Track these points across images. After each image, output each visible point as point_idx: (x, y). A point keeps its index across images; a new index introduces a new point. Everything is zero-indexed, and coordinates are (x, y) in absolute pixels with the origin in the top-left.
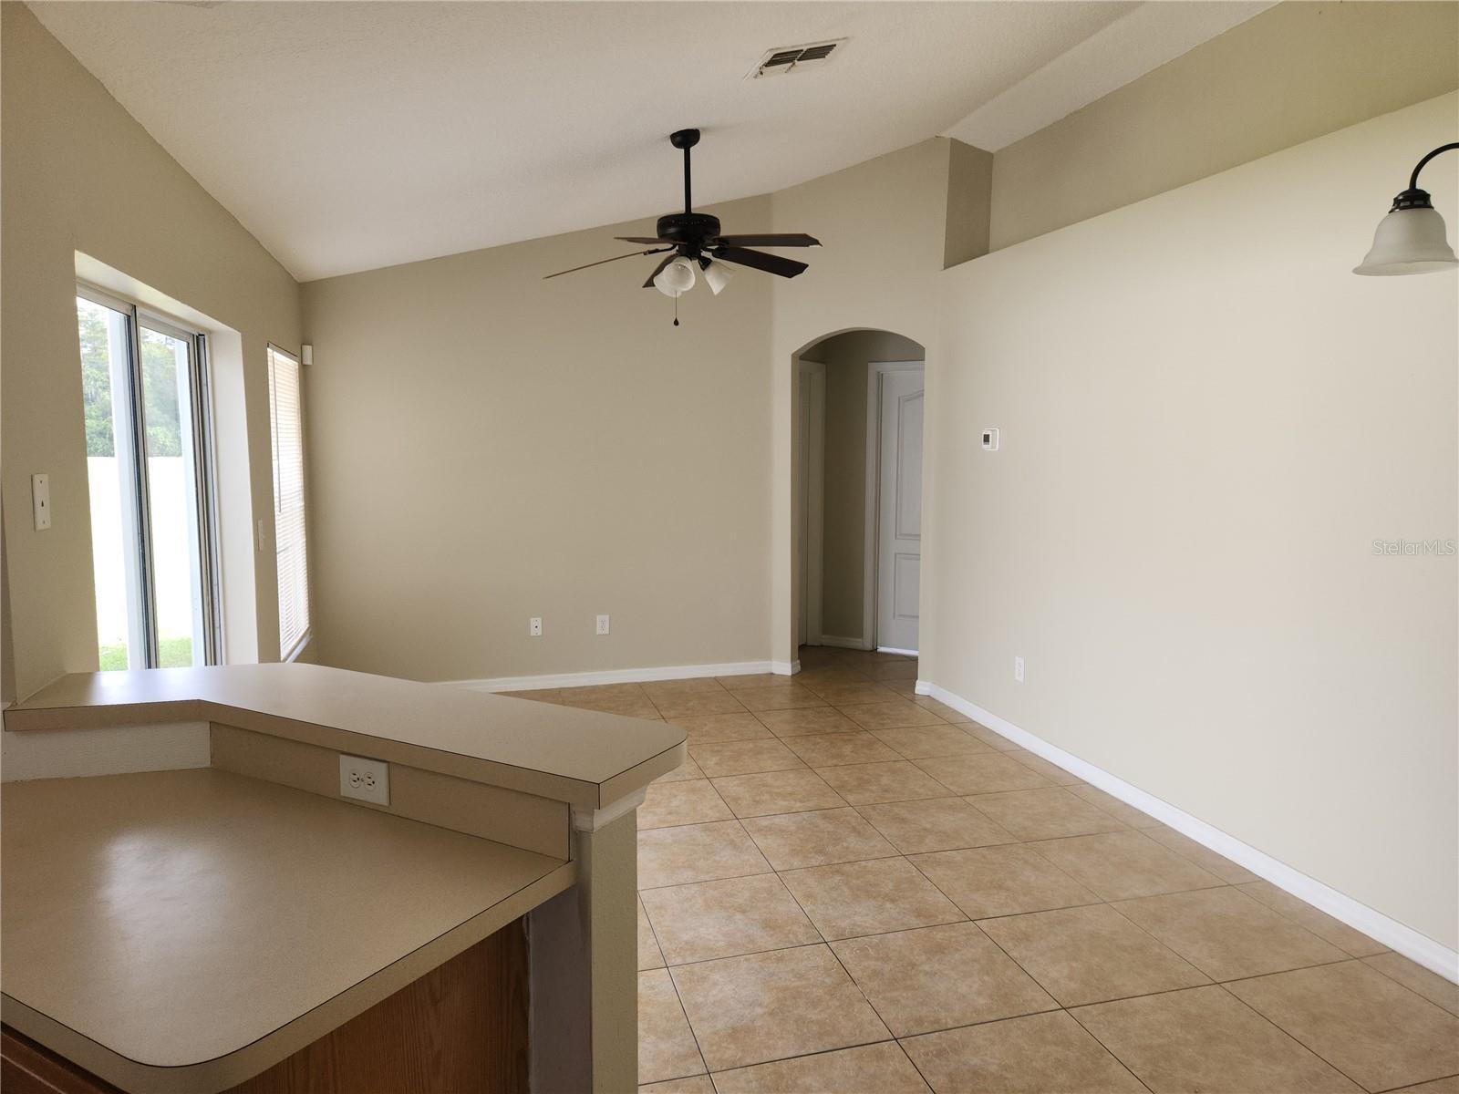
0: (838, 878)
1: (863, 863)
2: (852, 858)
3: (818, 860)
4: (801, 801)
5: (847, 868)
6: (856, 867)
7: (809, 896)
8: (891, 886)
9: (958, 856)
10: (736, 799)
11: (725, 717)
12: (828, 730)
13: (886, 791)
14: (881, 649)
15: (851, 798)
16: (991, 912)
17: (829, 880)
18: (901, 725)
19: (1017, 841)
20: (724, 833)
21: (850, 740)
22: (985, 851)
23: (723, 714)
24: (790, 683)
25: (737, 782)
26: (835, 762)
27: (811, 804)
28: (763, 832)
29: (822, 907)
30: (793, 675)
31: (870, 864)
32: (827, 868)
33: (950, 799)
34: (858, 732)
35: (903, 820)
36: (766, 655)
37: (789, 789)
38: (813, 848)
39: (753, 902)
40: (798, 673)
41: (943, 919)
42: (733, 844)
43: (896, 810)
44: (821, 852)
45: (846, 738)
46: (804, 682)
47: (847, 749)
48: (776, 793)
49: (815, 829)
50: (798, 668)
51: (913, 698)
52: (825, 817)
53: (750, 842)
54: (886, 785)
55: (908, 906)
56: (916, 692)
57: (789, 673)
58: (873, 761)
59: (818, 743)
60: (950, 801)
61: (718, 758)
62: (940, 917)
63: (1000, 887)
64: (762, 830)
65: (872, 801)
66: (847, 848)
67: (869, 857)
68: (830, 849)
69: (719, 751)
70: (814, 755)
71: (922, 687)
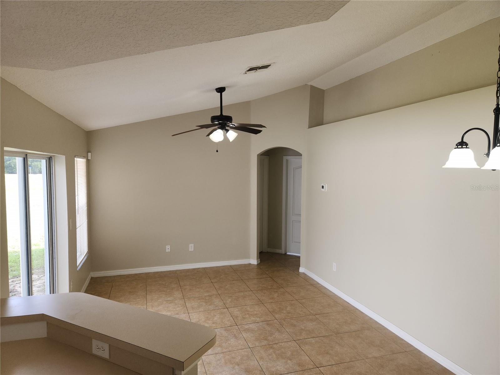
0: (271, 350)
1: (280, 344)
2: (277, 342)
3: (265, 343)
4: (259, 318)
5: (275, 346)
6: (278, 345)
7: (261, 358)
8: (290, 353)
9: (313, 340)
10: (237, 317)
11: (234, 282)
12: (269, 287)
13: (289, 313)
14: (288, 253)
15: (277, 316)
16: (325, 364)
17: (269, 351)
18: (294, 285)
19: (334, 334)
20: (232, 332)
21: (277, 292)
22: (322, 338)
23: (233, 281)
24: (256, 268)
25: (237, 310)
26: (271, 301)
27: (262, 319)
28: (246, 331)
29: (266, 363)
30: (257, 264)
31: (283, 344)
32: (268, 346)
33: (311, 316)
34: (280, 288)
35: (295, 326)
36: (248, 257)
37: (255, 312)
38: (263, 338)
39: (242, 361)
40: (259, 264)
41: (308, 367)
42: (235, 337)
43: (292, 321)
44: (266, 339)
45: (275, 290)
46: (261, 267)
47: (276, 295)
48: (251, 315)
49: (264, 329)
50: (259, 262)
51: (298, 274)
52: (268, 324)
53: (241, 335)
54: (289, 311)
55: (296, 362)
56: (300, 271)
57: (256, 264)
58: (284, 300)
59: (266, 293)
60: (311, 317)
61: (230, 299)
62: (307, 366)
63: (327, 353)
64: (245, 330)
65: (284, 318)
66: (275, 337)
67: (283, 341)
68: (269, 338)
69: (231, 297)
70: (264, 298)
71: (302, 270)
